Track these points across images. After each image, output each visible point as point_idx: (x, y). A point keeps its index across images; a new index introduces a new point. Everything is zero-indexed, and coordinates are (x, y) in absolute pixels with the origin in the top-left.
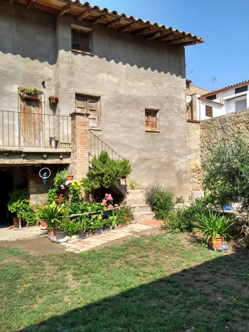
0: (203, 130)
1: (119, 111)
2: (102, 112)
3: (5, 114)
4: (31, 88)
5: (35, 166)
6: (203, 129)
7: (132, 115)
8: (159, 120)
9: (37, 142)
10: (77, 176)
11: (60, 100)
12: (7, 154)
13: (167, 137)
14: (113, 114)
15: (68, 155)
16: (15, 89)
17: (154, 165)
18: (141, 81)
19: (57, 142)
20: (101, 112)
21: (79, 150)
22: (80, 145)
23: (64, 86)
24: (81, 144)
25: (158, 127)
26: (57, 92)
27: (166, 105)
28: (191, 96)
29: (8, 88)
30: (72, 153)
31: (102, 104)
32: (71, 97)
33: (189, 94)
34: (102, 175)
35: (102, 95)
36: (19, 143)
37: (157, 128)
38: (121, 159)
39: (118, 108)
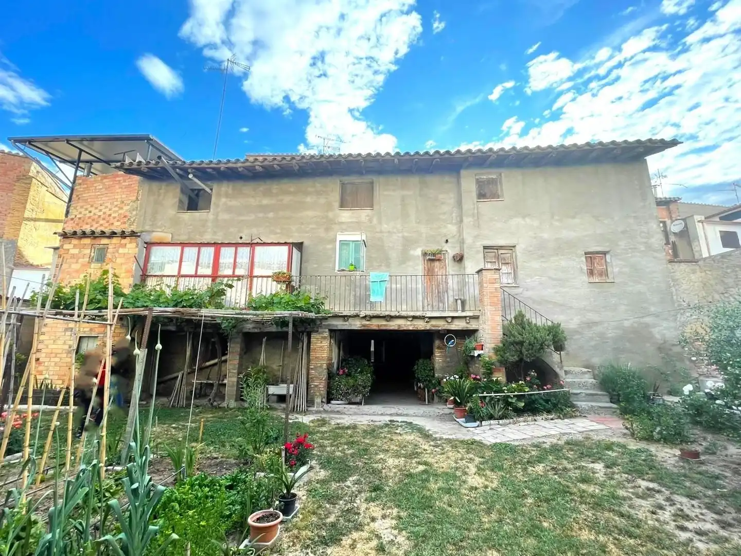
0: (707, 274)
1: (543, 260)
2: (519, 264)
3: (409, 278)
4: (433, 248)
5: (441, 332)
6: (707, 272)
7: (563, 263)
8: (612, 266)
9: (441, 305)
10: (488, 345)
11: (465, 257)
12: (411, 319)
13: (631, 289)
14: (535, 265)
15: (476, 318)
16: (418, 252)
17: (610, 331)
18: (574, 217)
19: (463, 303)
20: (517, 264)
21: (489, 313)
22: (489, 307)
23: (469, 240)
24: (490, 305)
25: (610, 276)
26: (462, 248)
27: (622, 244)
28: (684, 220)
29: (412, 252)
30: (480, 317)
31: (518, 254)
32: (478, 252)
33: (679, 218)
34: (521, 343)
35: (517, 244)
36: (423, 308)
37: (610, 278)
38: (550, 323)
39: (543, 257)
